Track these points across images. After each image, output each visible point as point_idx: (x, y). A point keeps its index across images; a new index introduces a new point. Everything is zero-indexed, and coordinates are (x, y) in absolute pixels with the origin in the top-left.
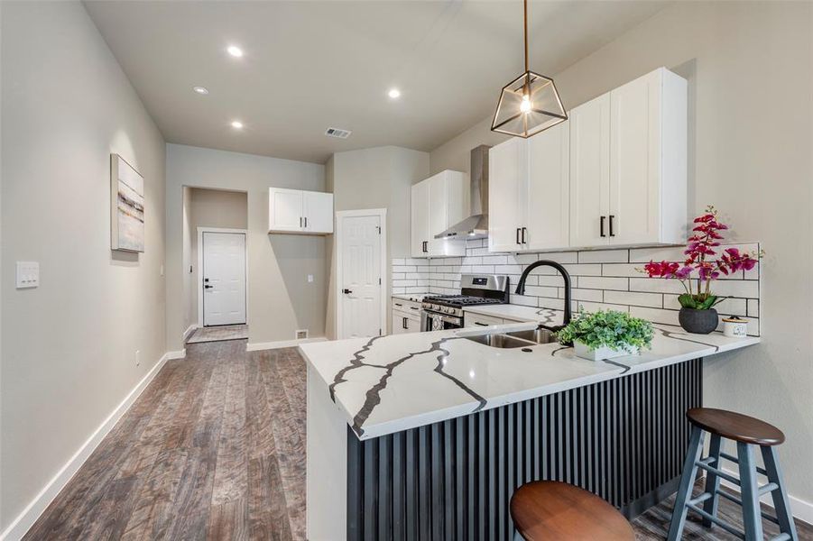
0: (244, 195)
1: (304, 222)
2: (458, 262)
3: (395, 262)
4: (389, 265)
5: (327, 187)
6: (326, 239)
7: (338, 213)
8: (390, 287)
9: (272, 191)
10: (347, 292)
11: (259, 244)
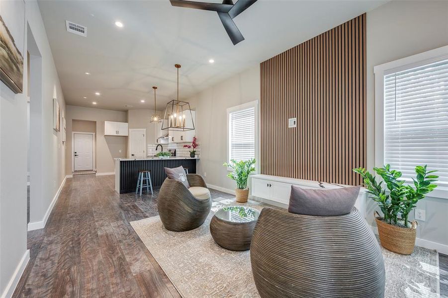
0: (95, 122)
1: (117, 132)
2: (167, 145)
3: (149, 145)
4: (147, 147)
5: (126, 121)
6: (126, 138)
7: (130, 130)
8: (147, 153)
9: (105, 122)
10: (133, 155)
11: (101, 139)
